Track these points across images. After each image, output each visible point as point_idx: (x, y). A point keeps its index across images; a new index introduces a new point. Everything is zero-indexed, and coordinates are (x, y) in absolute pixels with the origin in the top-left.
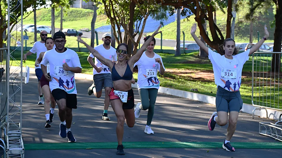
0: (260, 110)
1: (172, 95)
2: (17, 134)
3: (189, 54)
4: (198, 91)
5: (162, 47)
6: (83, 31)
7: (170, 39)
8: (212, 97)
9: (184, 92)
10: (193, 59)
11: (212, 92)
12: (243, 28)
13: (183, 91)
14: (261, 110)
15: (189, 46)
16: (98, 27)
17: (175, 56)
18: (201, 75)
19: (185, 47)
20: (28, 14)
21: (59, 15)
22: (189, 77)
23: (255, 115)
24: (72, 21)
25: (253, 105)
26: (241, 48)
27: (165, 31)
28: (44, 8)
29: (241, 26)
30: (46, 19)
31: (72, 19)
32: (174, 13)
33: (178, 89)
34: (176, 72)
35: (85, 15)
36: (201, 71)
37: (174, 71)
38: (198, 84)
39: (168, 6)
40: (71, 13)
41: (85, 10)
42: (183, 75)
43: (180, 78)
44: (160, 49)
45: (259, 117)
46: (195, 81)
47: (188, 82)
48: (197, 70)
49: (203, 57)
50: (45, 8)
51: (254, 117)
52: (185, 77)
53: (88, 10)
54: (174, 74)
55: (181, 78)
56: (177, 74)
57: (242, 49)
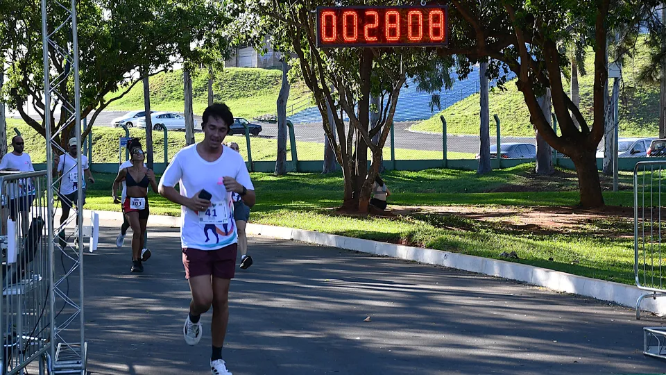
0: (655, 298)
1: (456, 269)
2: (75, 369)
3: (511, 169)
4: (518, 258)
5: (448, 153)
6: (263, 121)
7: (468, 135)
8: (547, 272)
9: (483, 260)
10: (519, 181)
11: (551, 259)
12: (645, 101)
13: (480, 259)
14: (657, 298)
15: (510, 148)
16: (299, 111)
17: (478, 175)
18: (534, 219)
19: (502, 152)
20: (128, 87)
21: (205, 87)
22: (504, 223)
23: (641, 311)
24: (237, 98)
25: (640, 287)
26: (635, 150)
27: (457, 115)
28: (164, 72)
29: (640, 97)
30: (176, 97)
31: (238, 93)
32: (468, 72)
33: (470, 253)
34: (476, 214)
35: (266, 83)
36: (535, 210)
37: (472, 211)
38: (520, 241)
39: (454, 56)
40: (234, 79)
41: (267, 70)
42: (491, 219)
43: (482, 228)
44: (441, 157)
45: (654, 314)
46: (519, 233)
47: (496, 237)
48: (527, 207)
49: (544, 174)
50: (166, 70)
51: (641, 314)
52: (494, 224)
53: (273, 72)
54: (469, 218)
55: (484, 228)
56: (476, 218)
57: (639, 152)
